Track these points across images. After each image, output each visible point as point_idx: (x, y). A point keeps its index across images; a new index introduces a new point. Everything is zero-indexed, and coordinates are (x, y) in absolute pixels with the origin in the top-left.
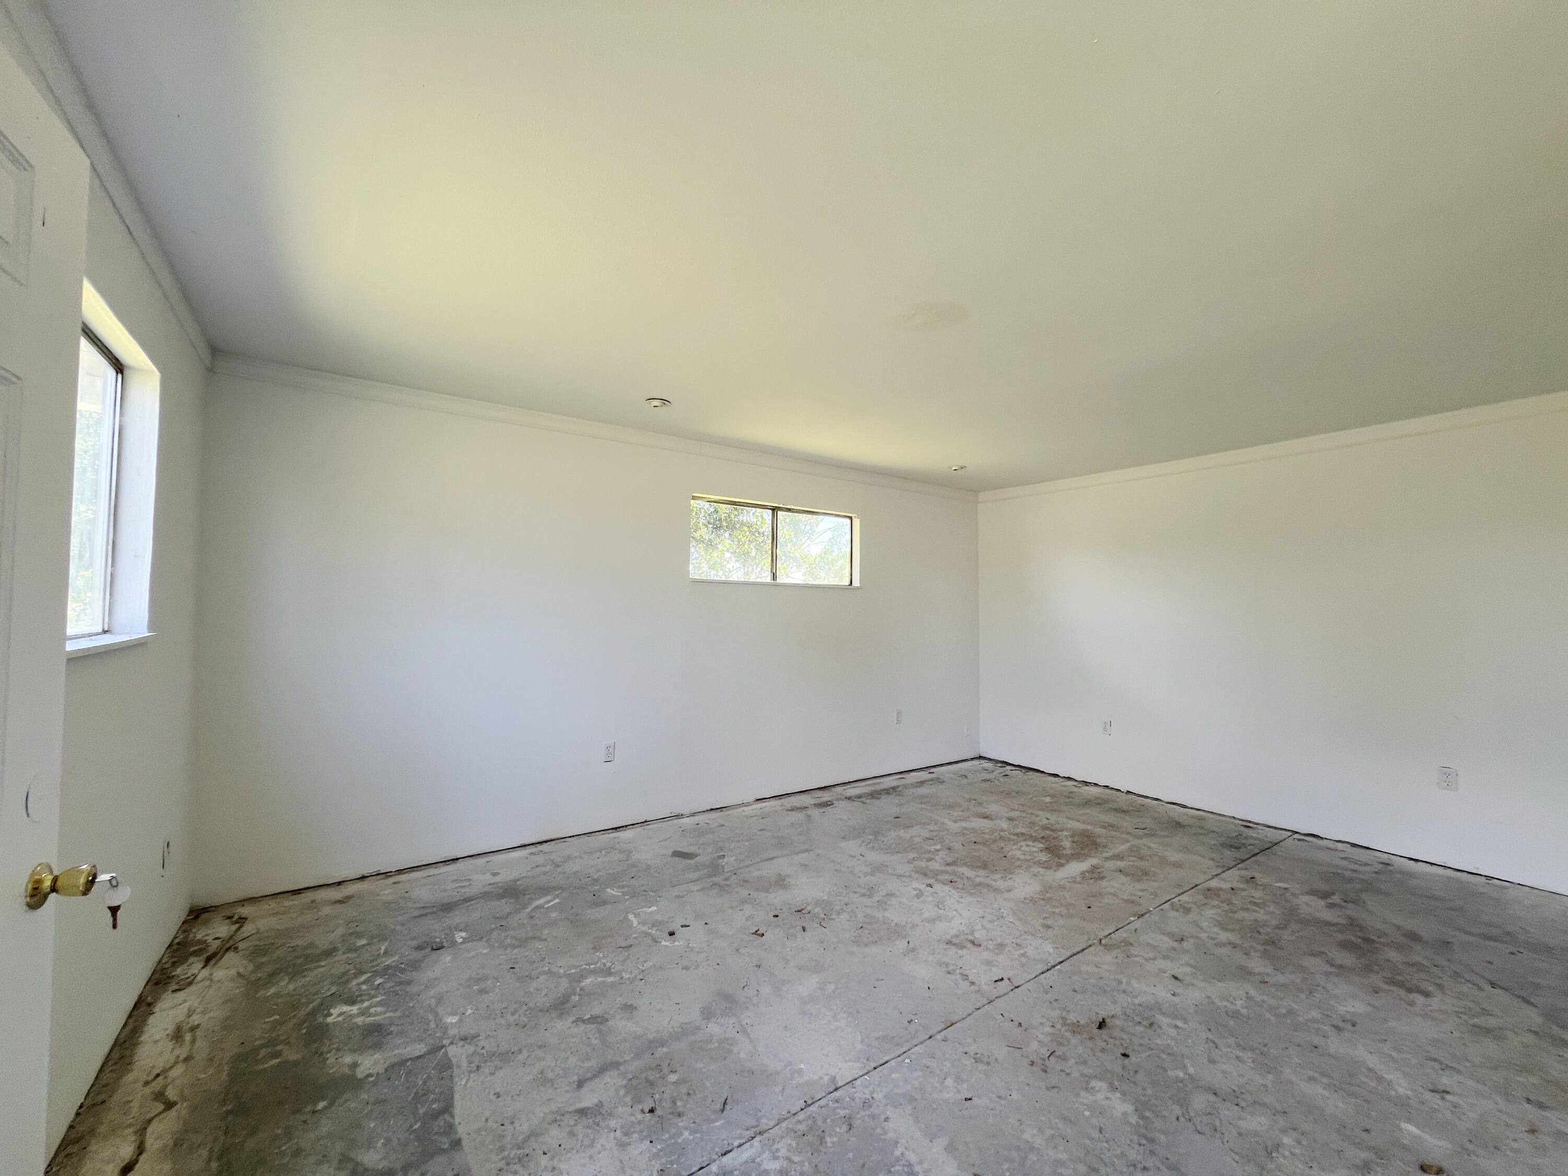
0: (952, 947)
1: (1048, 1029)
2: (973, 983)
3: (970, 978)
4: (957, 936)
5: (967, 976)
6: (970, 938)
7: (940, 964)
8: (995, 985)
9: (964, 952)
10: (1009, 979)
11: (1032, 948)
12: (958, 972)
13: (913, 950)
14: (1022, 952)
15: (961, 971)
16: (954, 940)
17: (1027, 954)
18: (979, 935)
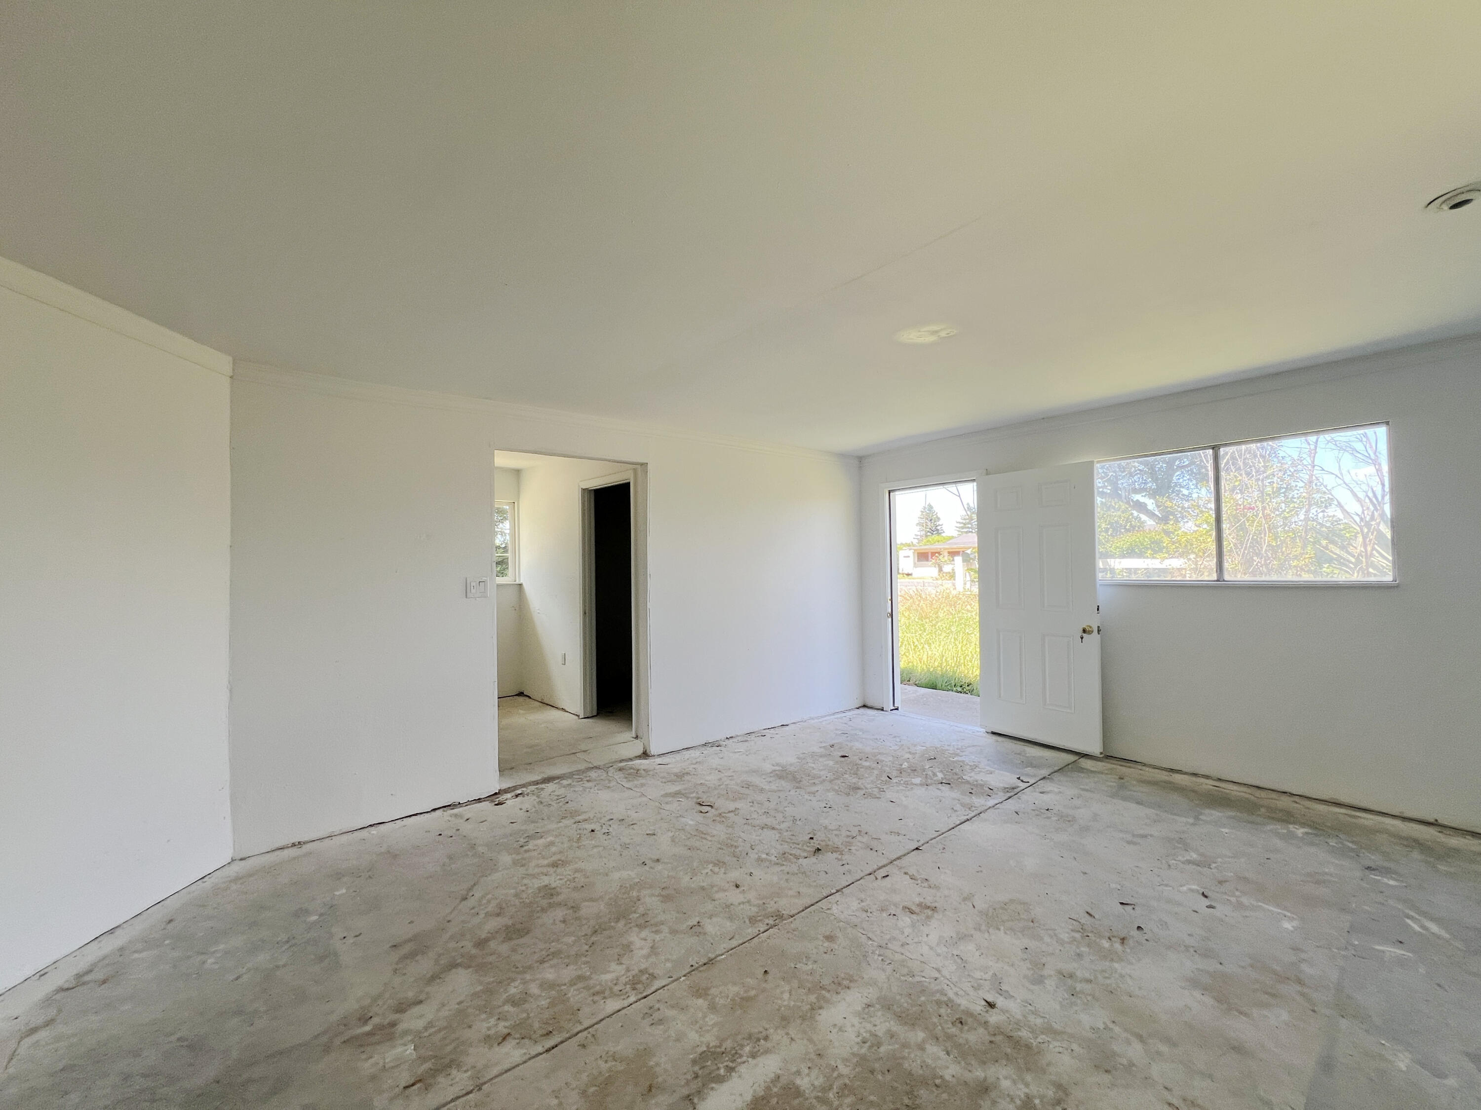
0: (929, 904)
1: (852, 848)
2: (906, 873)
3: (908, 877)
4: (928, 917)
5: (911, 879)
6: (914, 917)
7: (937, 887)
8: (889, 873)
9: (917, 900)
10: (876, 879)
11: (852, 908)
12: (919, 882)
13: (965, 899)
14: (863, 904)
15: (916, 882)
16: (930, 912)
17: (858, 902)
18: (906, 920)
